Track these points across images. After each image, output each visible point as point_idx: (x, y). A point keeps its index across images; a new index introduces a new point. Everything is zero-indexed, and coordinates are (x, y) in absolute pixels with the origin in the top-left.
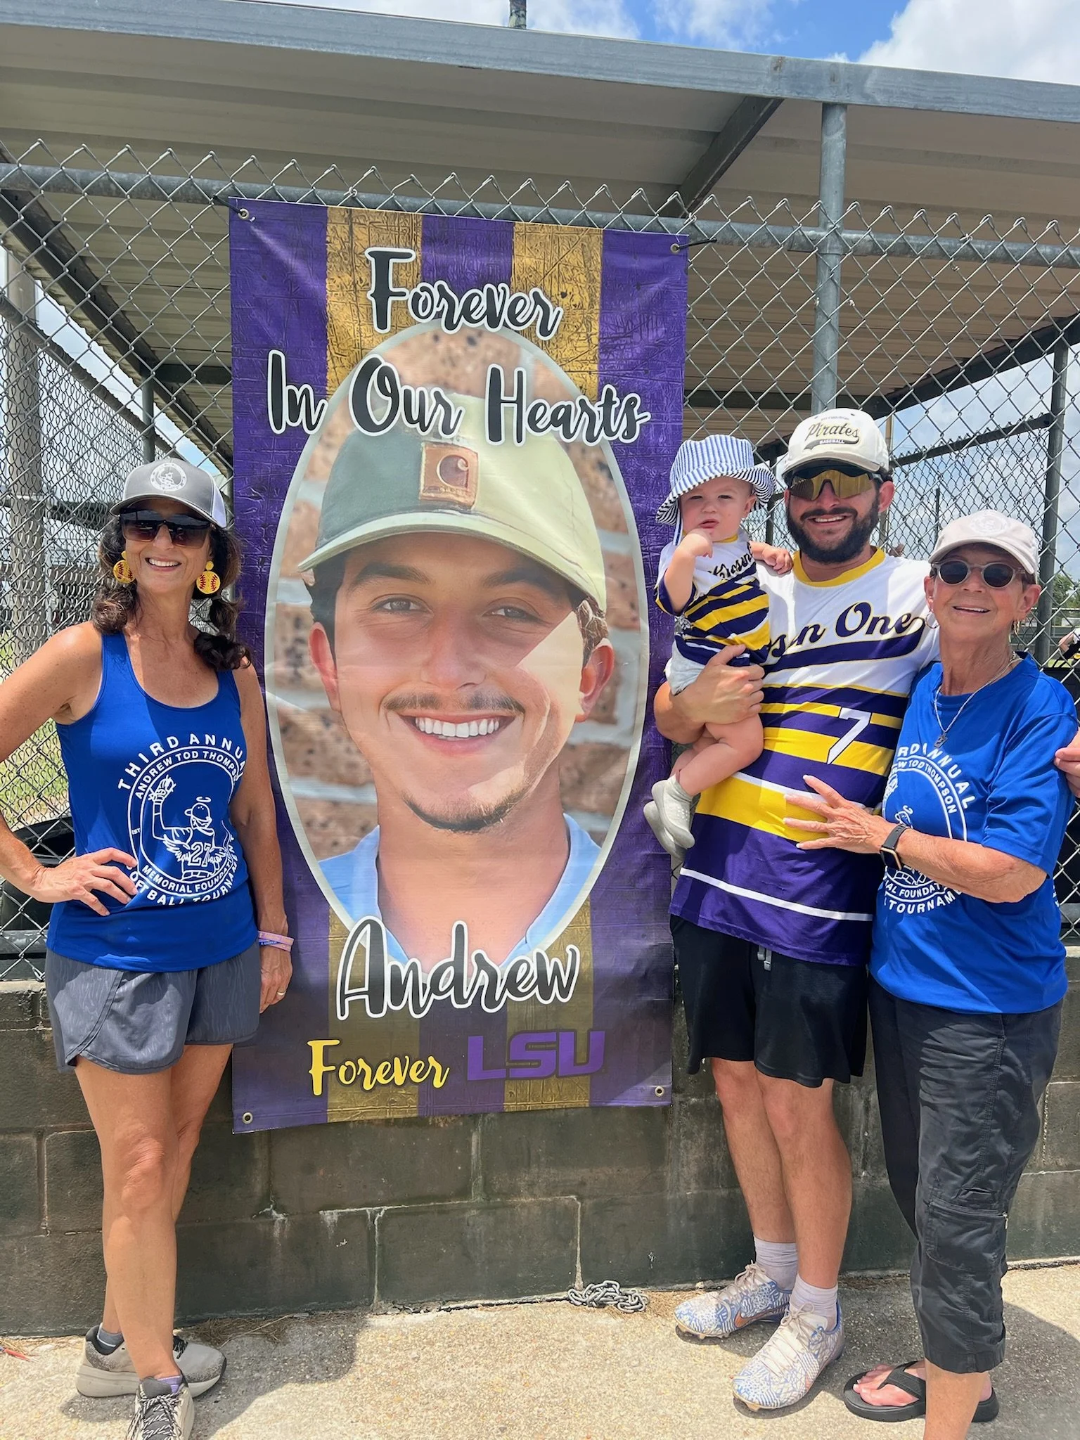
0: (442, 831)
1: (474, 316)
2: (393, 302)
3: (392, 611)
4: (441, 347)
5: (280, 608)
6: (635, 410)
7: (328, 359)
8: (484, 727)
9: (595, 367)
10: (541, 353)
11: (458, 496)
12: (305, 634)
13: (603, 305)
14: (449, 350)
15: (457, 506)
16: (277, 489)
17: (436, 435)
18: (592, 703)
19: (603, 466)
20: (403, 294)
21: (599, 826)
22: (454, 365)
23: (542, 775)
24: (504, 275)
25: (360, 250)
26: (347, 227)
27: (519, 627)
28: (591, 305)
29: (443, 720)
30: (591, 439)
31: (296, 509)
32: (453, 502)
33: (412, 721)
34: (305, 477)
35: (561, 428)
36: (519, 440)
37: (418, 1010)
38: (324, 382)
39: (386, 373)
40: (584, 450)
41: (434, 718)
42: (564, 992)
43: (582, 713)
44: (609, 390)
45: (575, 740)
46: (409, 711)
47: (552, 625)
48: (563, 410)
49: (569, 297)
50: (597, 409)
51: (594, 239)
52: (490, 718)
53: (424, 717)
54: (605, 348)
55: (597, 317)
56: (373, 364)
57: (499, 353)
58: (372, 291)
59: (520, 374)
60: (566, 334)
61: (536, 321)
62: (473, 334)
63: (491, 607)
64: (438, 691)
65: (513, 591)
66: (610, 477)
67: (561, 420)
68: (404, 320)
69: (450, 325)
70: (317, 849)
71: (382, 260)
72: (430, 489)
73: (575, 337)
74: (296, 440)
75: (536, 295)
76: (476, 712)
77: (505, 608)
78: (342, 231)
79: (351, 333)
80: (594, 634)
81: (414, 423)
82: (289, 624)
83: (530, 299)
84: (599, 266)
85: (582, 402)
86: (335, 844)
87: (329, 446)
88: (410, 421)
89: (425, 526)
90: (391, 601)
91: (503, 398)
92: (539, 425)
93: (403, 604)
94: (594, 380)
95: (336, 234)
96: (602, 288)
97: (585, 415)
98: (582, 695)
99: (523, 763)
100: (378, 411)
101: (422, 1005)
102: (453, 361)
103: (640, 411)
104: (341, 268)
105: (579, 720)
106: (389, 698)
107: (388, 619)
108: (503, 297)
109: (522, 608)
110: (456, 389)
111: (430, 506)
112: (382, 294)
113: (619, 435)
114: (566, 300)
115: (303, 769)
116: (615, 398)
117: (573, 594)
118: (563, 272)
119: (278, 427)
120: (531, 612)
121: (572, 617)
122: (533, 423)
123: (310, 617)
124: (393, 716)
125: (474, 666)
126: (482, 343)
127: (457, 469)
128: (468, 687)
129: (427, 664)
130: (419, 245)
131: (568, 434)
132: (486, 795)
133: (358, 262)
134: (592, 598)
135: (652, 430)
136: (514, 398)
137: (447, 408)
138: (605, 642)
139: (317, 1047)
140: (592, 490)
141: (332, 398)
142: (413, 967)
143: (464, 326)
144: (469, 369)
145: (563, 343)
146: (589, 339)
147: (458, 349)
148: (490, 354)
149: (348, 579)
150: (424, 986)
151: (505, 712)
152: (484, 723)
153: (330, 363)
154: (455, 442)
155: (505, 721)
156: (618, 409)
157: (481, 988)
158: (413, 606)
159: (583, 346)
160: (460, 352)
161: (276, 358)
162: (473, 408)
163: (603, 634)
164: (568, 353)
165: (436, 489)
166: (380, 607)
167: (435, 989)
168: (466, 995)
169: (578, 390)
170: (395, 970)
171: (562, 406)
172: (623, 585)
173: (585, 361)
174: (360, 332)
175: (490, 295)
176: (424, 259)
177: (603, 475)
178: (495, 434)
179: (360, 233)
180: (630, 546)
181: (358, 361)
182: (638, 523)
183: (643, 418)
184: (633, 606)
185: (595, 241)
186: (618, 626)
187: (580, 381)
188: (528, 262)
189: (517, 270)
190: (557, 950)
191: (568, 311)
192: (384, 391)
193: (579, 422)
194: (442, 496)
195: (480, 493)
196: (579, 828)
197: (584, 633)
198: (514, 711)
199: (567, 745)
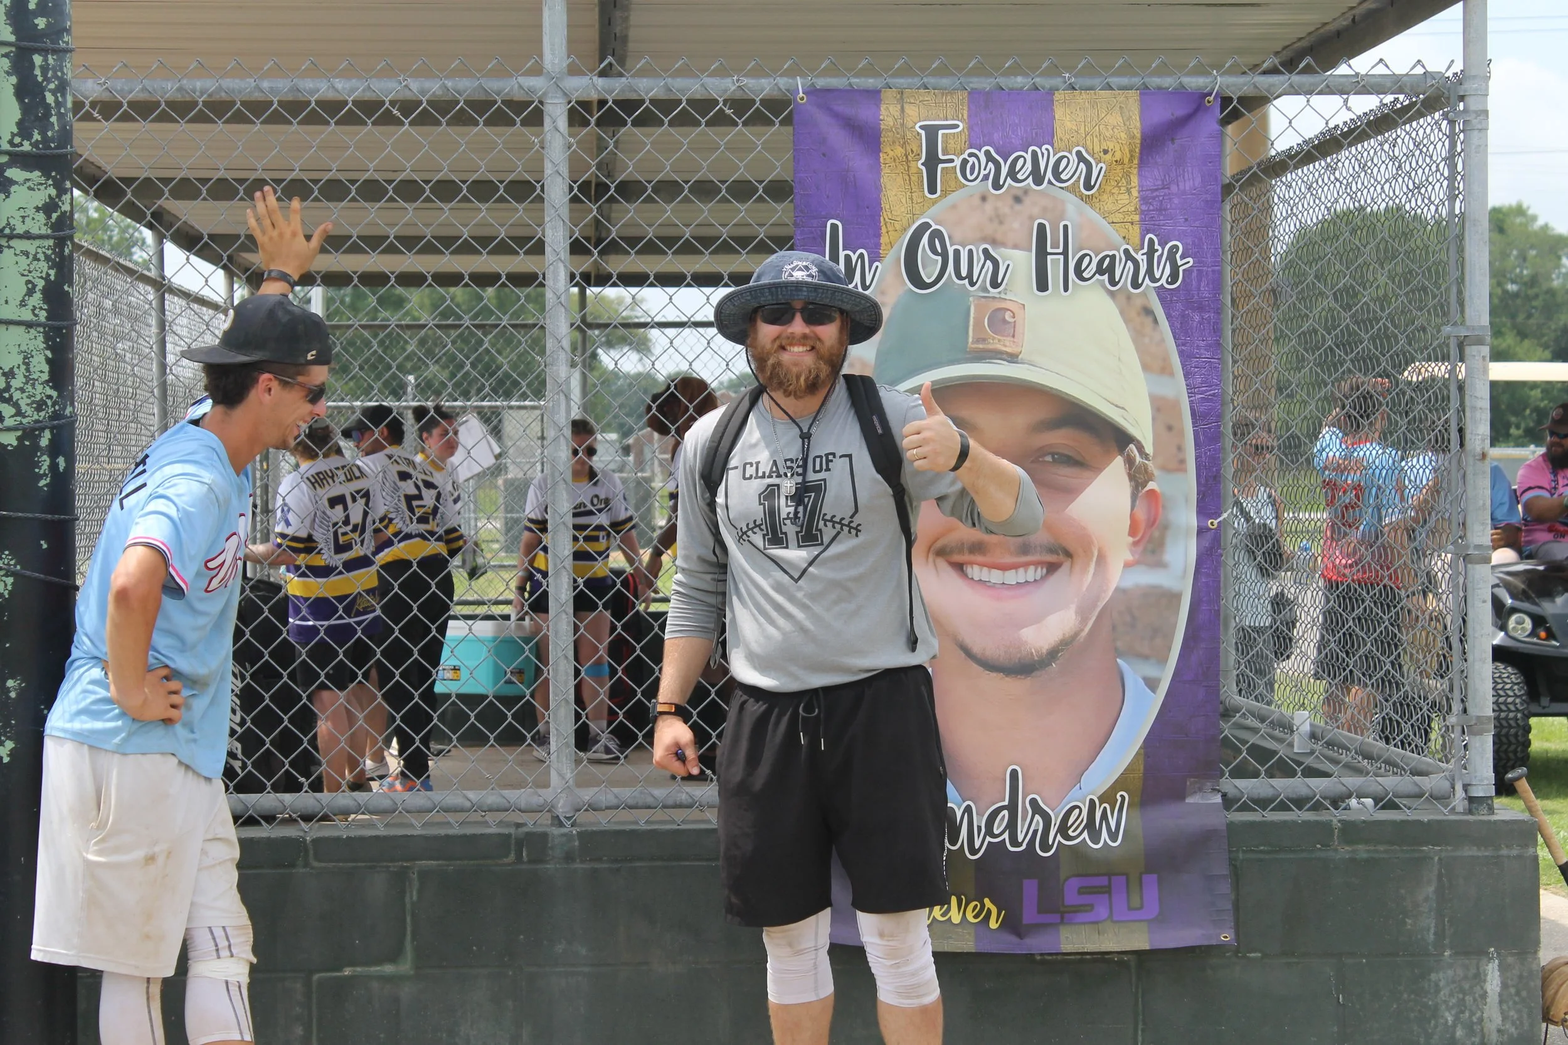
0: (994, 675)
1: (1019, 176)
2: (943, 169)
4: (989, 207)
6: (1178, 256)
7: (882, 223)
8: (1031, 574)
9: (1137, 218)
10: (1087, 208)
11: (1005, 346)
13: (1141, 159)
14: (996, 209)
15: (1004, 356)
17: (985, 290)
18: (1140, 548)
19: (1148, 312)
20: (952, 161)
22: (1001, 223)
23: (1094, 618)
24: (1046, 135)
25: (910, 124)
26: (899, 107)
27: (1066, 473)
28: (1131, 161)
29: (992, 567)
30: (1136, 285)
32: (1001, 353)
33: (959, 567)
35: (1106, 277)
36: (1066, 289)
37: (973, 851)
38: (878, 245)
39: (937, 234)
40: (1129, 297)
41: (982, 565)
42: (1114, 837)
43: (1129, 557)
44: (1151, 240)
46: (957, 558)
47: (1098, 470)
48: (1107, 260)
49: (1110, 154)
50: (1141, 258)
51: (1131, 100)
52: (1036, 564)
53: (972, 563)
54: (1144, 200)
55: (1135, 171)
56: (925, 226)
57: (1045, 210)
58: (923, 160)
59: (1066, 227)
60: (1108, 188)
61: (1079, 178)
62: (1020, 193)
63: (1042, 452)
65: (1060, 438)
66: (1156, 321)
67: (1107, 269)
68: (953, 184)
69: (997, 186)
71: (932, 132)
72: (978, 340)
73: (1115, 191)
75: (1079, 153)
76: (1024, 559)
77: (1053, 454)
78: (895, 110)
79: (904, 201)
80: (1141, 478)
83: (1074, 158)
84: (1138, 124)
85: (1126, 251)
88: (959, 277)
89: (974, 377)
91: (1049, 250)
92: (1086, 275)
94: (1137, 228)
95: (888, 112)
96: (1142, 144)
97: (1129, 263)
98: (1131, 539)
99: (1072, 609)
100: (928, 270)
101: (977, 846)
102: (1000, 219)
103: (1182, 257)
104: (894, 142)
105: (1127, 565)
106: (939, 544)
108: (1047, 156)
109: (1070, 454)
110: (1004, 245)
111: (979, 357)
112: (932, 162)
113: (1163, 281)
114: (1108, 157)
116: (1157, 247)
117: (1120, 439)
118: (1103, 130)
120: (1078, 458)
121: (1119, 461)
122: (1078, 273)
124: (942, 563)
126: (1027, 201)
127: (1005, 321)
130: (965, 117)
131: (1113, 283)
132: (1038, 638)
133: (909, 135)
134: (1139, 442)
135: (1194, 274)
136: (1061, 250)
140: (1137, 336)
141: (886, 260)
142: (968, 809)
143: (1010, 186)
144: (1016, 225)
145: (1105, 197)
146: (1129, 191)
147: (1005, 207)
148: (1036, 211)
150: (979, 828)
151: (1052, 558)
152: (1032, 568)
153: (884, 230)
154: (1003, 296)
155: (1052, 568)
156: (1160, 257)
157: (1035, 832)
159: (1124, 198)
160: (1007, 210)
161: (834, 227)
162: (1019, 262)
163: (1150, 477)
164: (1109, 206)
165: (984, 340)
167: (989, 832)
168: (1020, 840)
169: (1121, 240)
171: (1107, 256)
172: (1170, 428)
173: (1127, 213)
174: (912, 199)
175: (1035, 156)
176: (970, 128)
177: (1149, 320)
178: (1042, 286)
179: (911, 110)
180: (1177, 388)
181: (909, 226)
182: (1184, 366)
183: (1185, 264)
184: (1180, 448)
185: (1132, 102)
186: (1165, 469)
187: (1124, 232)
188: (1069, 125)
189: (1059, 132)
190: (1108, 797)
191: (1109, 165)
192: (935, 252)
193: (1124, 271)
194: (990, 347)
195: (1028, 342)
196: (1133, 674)
197: (1132, 478)
198: (1062, 557)
199: (1117, 589)
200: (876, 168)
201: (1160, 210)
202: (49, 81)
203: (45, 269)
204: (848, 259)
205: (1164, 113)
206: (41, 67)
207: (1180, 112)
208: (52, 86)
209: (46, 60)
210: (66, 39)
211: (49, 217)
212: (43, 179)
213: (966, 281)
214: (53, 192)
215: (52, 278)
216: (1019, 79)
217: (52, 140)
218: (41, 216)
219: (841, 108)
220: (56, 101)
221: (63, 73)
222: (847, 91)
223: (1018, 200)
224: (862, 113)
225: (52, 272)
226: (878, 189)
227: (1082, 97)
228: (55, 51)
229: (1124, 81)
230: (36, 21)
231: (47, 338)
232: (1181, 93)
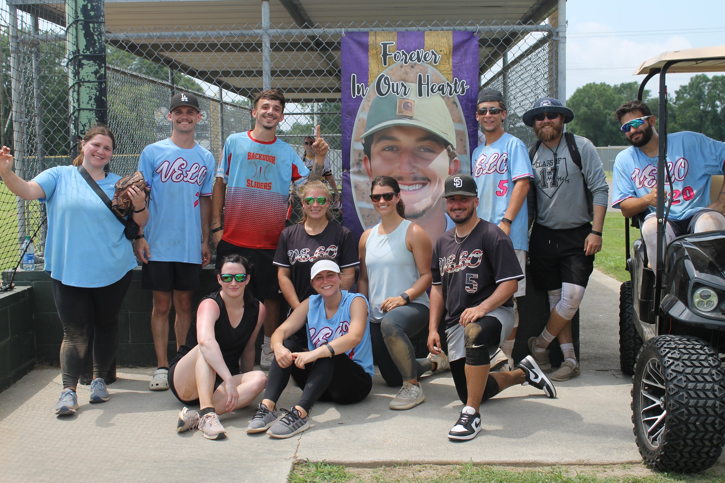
1: (413, 59)
2: (388, 57)
3: (388, 150)
4: (403, 69)
5: (354, 150)
6: (464, 85)
7: (369, 75)
8: (417, 187)
9: (451, 72)
10: (435, 69)
11: (408, 114)
12: (362, 158)
13: (453, 53)
14: (405, 70)
16: (353, 114)
17: (402, 96)
19: (455, 103)
20: (391, 55)
23: (437, 201)
24: (422, 46)
25: (378, 43)
26: (374, 36)
27: (428, 155)
28: (450, 54)
29: (405, 184)
30: (451, 94)
31: (359, 120)
32: (407, 116)
34: (362, 111)
35: (441, 92)
36: (428, 96)
38: (368, 82)
39: (387, 78)
40: (448, 98)
41: (402, 183)
44: (456, 79)
47: (438, 153)
48: (442, 86)
50: (453, 85)
51: (450, 34)
52: (419, 183)
54: (454, 66)
55: (451, 57)
56: (383, 76)
57: (421, 70)
58: (382, 54)
59: (428, 76)
60: (442, 63)
61: (432, 60)
62: (413, 65)
63: (420, 147)
64: (403, 175)
65: (426, 143)
66: (457, 106)
67: (441, 89)
68: (392, 62)
69: (406, 63)
71: (385, 45)
73: (445, 64)
74: (360, 99)
75: (432, 52)
76: (415, 182)
77: (424, 149)
78: (373, 38)
79: (376, 67)
81: (395, 92)
82: (357, 155)
83: (431, 53)
84: (452, 42)
85: (448, 83)
86: (371, 222)
87: (369, 101)
88: (394, 92)
89: (399, 124)
90: (388, 147)
91: (423, 83)
92: (434, 91)
93: (391, 149)
94: (451, 77)
95: (371, 39)
96: (453, 48)
97: (449, 87)
98: (449, 175)
99: (430, 197)
100: (384, 90)
102: (407, 73)
103: (466, 85)
104: (373, 48)
107: (388, 154)
108: (422, 53)
109: (429, 148)
110: (408, 81)
111: (400, 118)
112: (385, 55)
113: (459, 93)
114: (442, 52)
115: (362, 199)
116: (458, 82)
117: (445, 144)
118: (441, 44)
119: (354, 96)
120: (432, 150)
121: (445, 150)
122: (432, 90)
123: (363, 153)
125: (414, 167)
126: (416, 67)
127: (408, 106)
128: (412, 174)
129: (399, 167)
130: (396, 40)
131: (443, 93)
132: (419, 207)
133: (378, 46)
134: (452, 145)
135: (470, 91)
136: (426, 83)
140: (451, 111)
141: (370, 87)
143: (410, 62)
144: (412, 75)
145: (441, 65)
146: (449, 64)
147: (408, 69)
148: (418, 70)
149: (374, 142)
151: (424, 182)
152: (417, 185)
153: (370, 77)
154: (408, 98)
155: (424, 185)
156: (459, 85)
158: (395, 149)
159: (447, 66)
160: (409, 70)
161: (354, 76)
162: (413, 87)
163: (455, 156)
164: (443, 69)
165: (401, 112)
166: (384, 150)
169: (446, 80)
171: (441, 85)
172: (461, 140)
173: (448, 71)
174: (378, 67)
175: (418, 52)
176: (397, 44)
177: (455, 105)
178: (420, 94)
179: (378, 38)
180: (464, 127)
181: (378, 76)
182: (466, 120)
183: (467, 87)
184: (465, 147)
185: (450, 35)
186: (460, 153)
187: (447, 77)
188: (430, 42)
189: (426, 45)
191: (442, 56)
192: (386, 84)
193: (447, 90)
194: (404, 114)
195: (415, 113)
196: (449, 218)
197: (449, 156)
198: (427, 181)
200: (367, 57)
201: (459, 70)
202: (95, 32)
203: (95, 92)
204: (358, 86)
205: (460, 39)
206: (92, 27)
207: (466, 38)
208: (96, 34)
209: (94, 25)
210: (102, 19)
211: (96, 75)
212: (94, 64)
213: (396, 93)
214: (98, 68)
215: (98, 95)
216: (414, 28)
217: (97, 51)
218: (93, 75)
219: (356, 38)
220: (98, 38)
221: (100, 30)
222: (358, 32)
223: (412, 67)
224: (363, 39)
225: (98, 93)
226: (368, 64)
227: (434, 33)
228: (97, 23)
229: (448, 28)
230: (91, 13)
231: (96, 114)
232: (466, 32)
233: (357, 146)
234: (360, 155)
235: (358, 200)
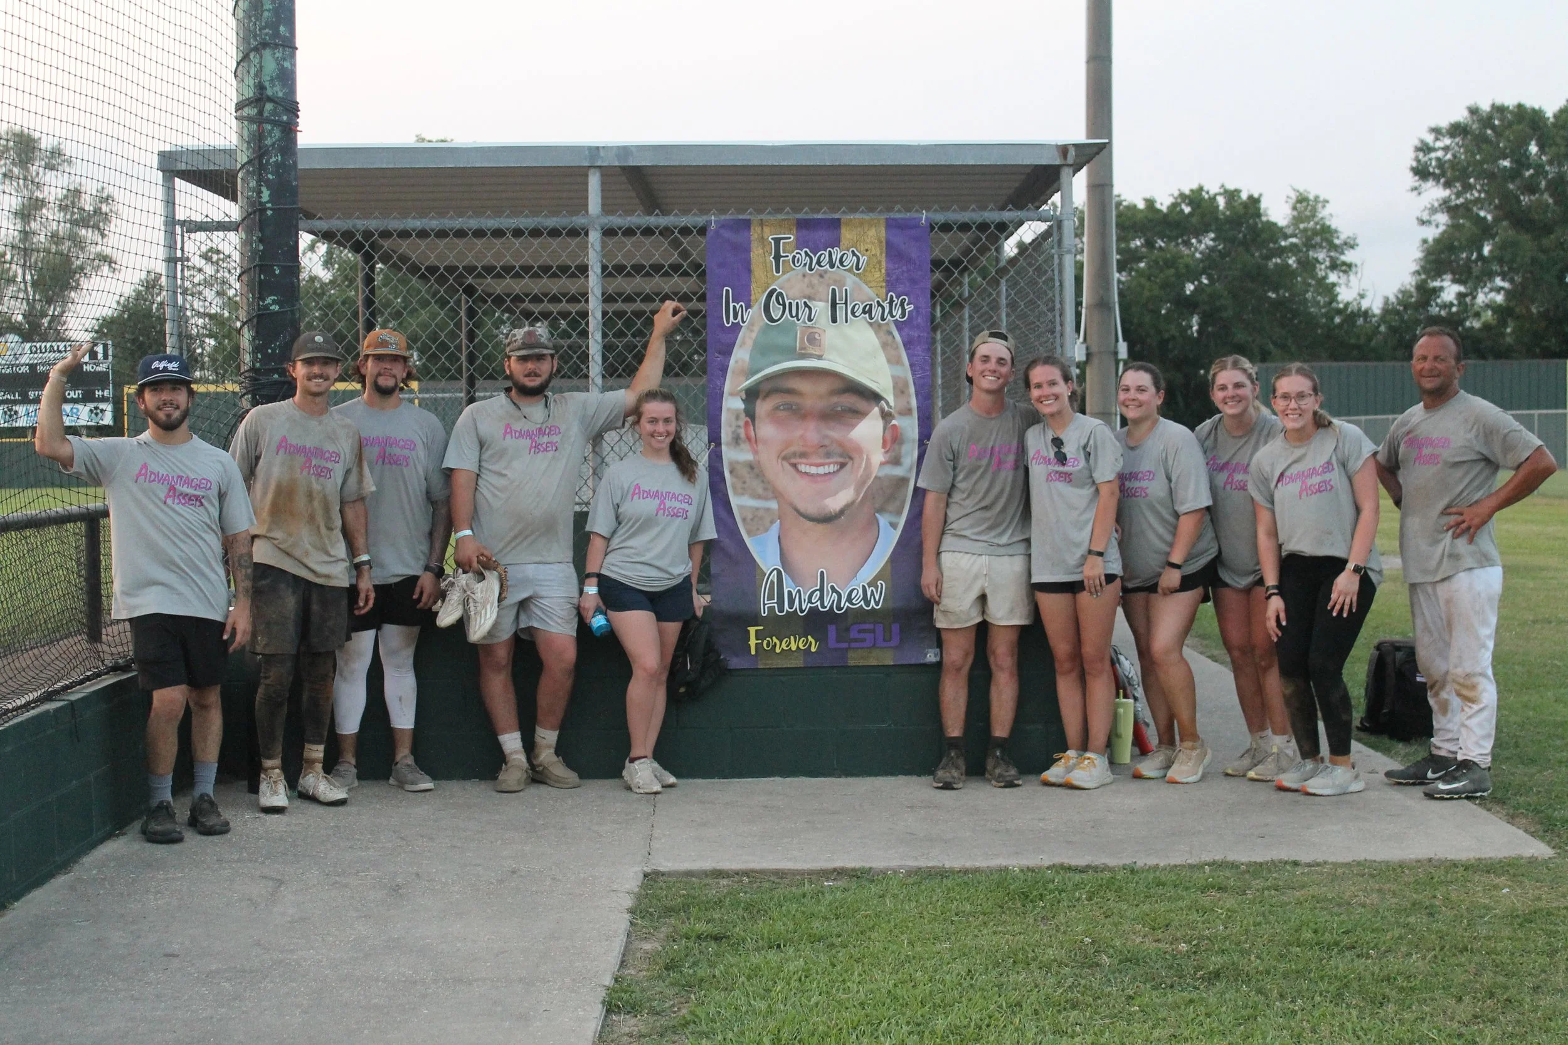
0: (812, 523)
1: (822, 264)
2: (783, 260)
3: (784, 410)
4: (806, 280)
5: (728, 410)
6: (905, 304)
7: (751, 289)
8: (832, 468)
9: (884, 284)
10: (857, 279)
11: (816, 351)
12: (741, 423)
13: (887, 254)
14: (810, 281)
15: (816, 357)
16: (726, 352)
17: (805, 323)
18: (888, 455)
19: (890, 333)
20: (788, 256)
21: (894, 520)
22: (813, 288)
23: (863, 493)
25: (766, 238)
26: (760, 228)
27: (849, 417)
28: (881, 254)
29: (811, 465)
30: (883, 319)
31: (737, 362)
32: (814, 355)
33: (794, 466)
34: (741, 347)
37: (802, 611)
38: (750, 300)
39: (780, 294)
40: (880, 325)
41: (806, 464)
42: (877, 603)
43: (883, 460)
44: (891, 296)
45: (881, 474)
46: (793, 461)
47: (865, 415)
49: (869, 251)
50: (886, 305)
51: (881, 225)
52: (835, 463)
53: (801, 463)
54: (888, 275)
55: (884, 260)
56: (774, 290)
57: (835, 281)
58: (773, 256)
59: (846, 290)
60: (869, 269)
61: (853, 264)
62: (822, 273)
63: (835, 406)
64: (808, 449)
65: (844, 398)
66: (894, 338)
67: (868, 311)
68: (788, 268)
69: (811, 269)
70: (749, 533)
71: (777, 241)
72: (801, 349)
73: (873, 271)
74: (736, 328)
75: (853, 252)
76: (828, 461)
77: (841, 407)
78: (758, 229)
79: (762, 277)
80: (888, 419)
82: (733, 419)
83: (850, 254)
84: (884, 237)
85: (878, 302)
87: (752, 331)
89: (802, 367)
90: (783, 406)
91: (838, 302)
93: (789, 407)
94: (884, 290)
95: (755, 232)
96: (886, 247)
97: (880, 308)
99: (853, 487)
100: (776, 312)
101: (804, 609)
102: (811, 286)
103: (908, 305)
104: (758, 246)
105: (882, 464)
106: (783, 454)
107: (782, 414)
108: (837, 254)
109: (851, 407)
110: (814, 299)
111: (803, 357)
112: (777, 257)
113: (898, 317)
114: (868, 253)
115: (742, 492)
116: (894, 299)
117: (875, 397)
118: (866, 239)
119: (728, 323)
120: (855, 409)
121: (876, 409)
122: (853, 313)
123: (743, 415)
124: (785, 464)
125: (826, 436)
126: (827, 276)
127: (815, 339)
128: (823, 448)
129: (802, 437)
130: (794, 233)
131: (871, 318)
132: (835, 504)
133: (765, 243)
134: (886, 400)
135: (914, 313)
136: (844, 302)
137: (810, 309)
138: (894, 422)
139: (752, 630)
141: (754, 308)
142: (799, 591)
143: (817, 269)
144: (820, 289)
145: (867, 273)
146: (880, 271)
147: (815, 280)
148: (831, 282)
149: (761, 396)
150: (805, 600)
151: (840, 460)
152: (832, 465)
153: (753, 292)
154: (814, 326)
155: (842, 465)
156: (896, 305)
157: (834, 601)
158: (794, 408)
159: (877, 274)
160: (816, 282)
161: (727, 291)
162: (821, 308)
163: (893, 418)
164: (870, 279)
165: (804, 349)
166: (777, 410)
167: (810, 601)
168: (826, 605)
169: (875, 296)
170: (790, 593)
171: (868, 304)
172: (903, 393)
173: (879, 282)
174: (767, 276)
175: (830, 254)
176: (797, 239)
177: (890, 338)
178: (834, 320)
179: (766, 230)
180: (906, 372)
181: (766, 290)
182: (909, 360)
183: (909, 308)
184: (908, 403)
185: (881, 227)
187: (877, 292)
188: (848, 237)
189: (843, 241)
190: (873, 583)
191: (869, 258)
192: (779, 303)
193: (877, 312)
194: (808, 352)
195: (827, 348)
196: (883, 520)
197: (883, 418)
198: (847, 460)
199: (876, 477)
201: (897, 280)
204: (734, 307)
227: (856, 221)
229: (877, 216)
233: (732, 404)
234: (737, 418)
235: (736, 493)
